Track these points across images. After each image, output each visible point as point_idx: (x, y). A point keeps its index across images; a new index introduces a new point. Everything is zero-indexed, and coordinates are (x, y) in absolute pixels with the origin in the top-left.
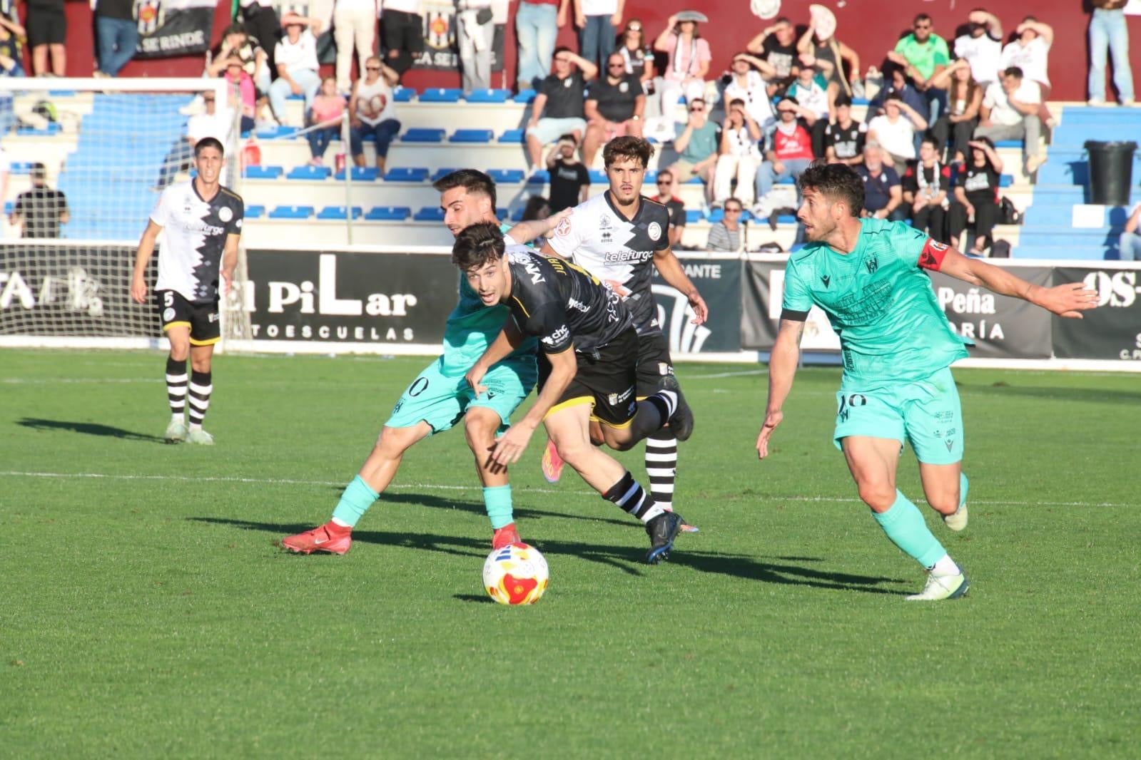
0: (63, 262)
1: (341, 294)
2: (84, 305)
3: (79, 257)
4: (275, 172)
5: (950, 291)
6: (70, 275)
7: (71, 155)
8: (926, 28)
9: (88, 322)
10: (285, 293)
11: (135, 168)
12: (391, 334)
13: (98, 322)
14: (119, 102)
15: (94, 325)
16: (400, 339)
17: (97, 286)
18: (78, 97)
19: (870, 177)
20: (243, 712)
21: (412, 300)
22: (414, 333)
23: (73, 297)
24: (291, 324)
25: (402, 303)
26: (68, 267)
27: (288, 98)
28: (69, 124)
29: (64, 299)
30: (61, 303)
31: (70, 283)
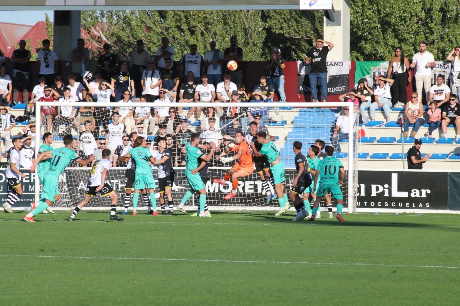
1: (400, 189)
4: (372, 140)
7: (290, 133)
10: (377, 189)
12: (421, 205)
16: (424, 207)
18: (293, 110)
21: (429, 191)
22: (430, 205)
24: (379, 201)
27: (377, 110)
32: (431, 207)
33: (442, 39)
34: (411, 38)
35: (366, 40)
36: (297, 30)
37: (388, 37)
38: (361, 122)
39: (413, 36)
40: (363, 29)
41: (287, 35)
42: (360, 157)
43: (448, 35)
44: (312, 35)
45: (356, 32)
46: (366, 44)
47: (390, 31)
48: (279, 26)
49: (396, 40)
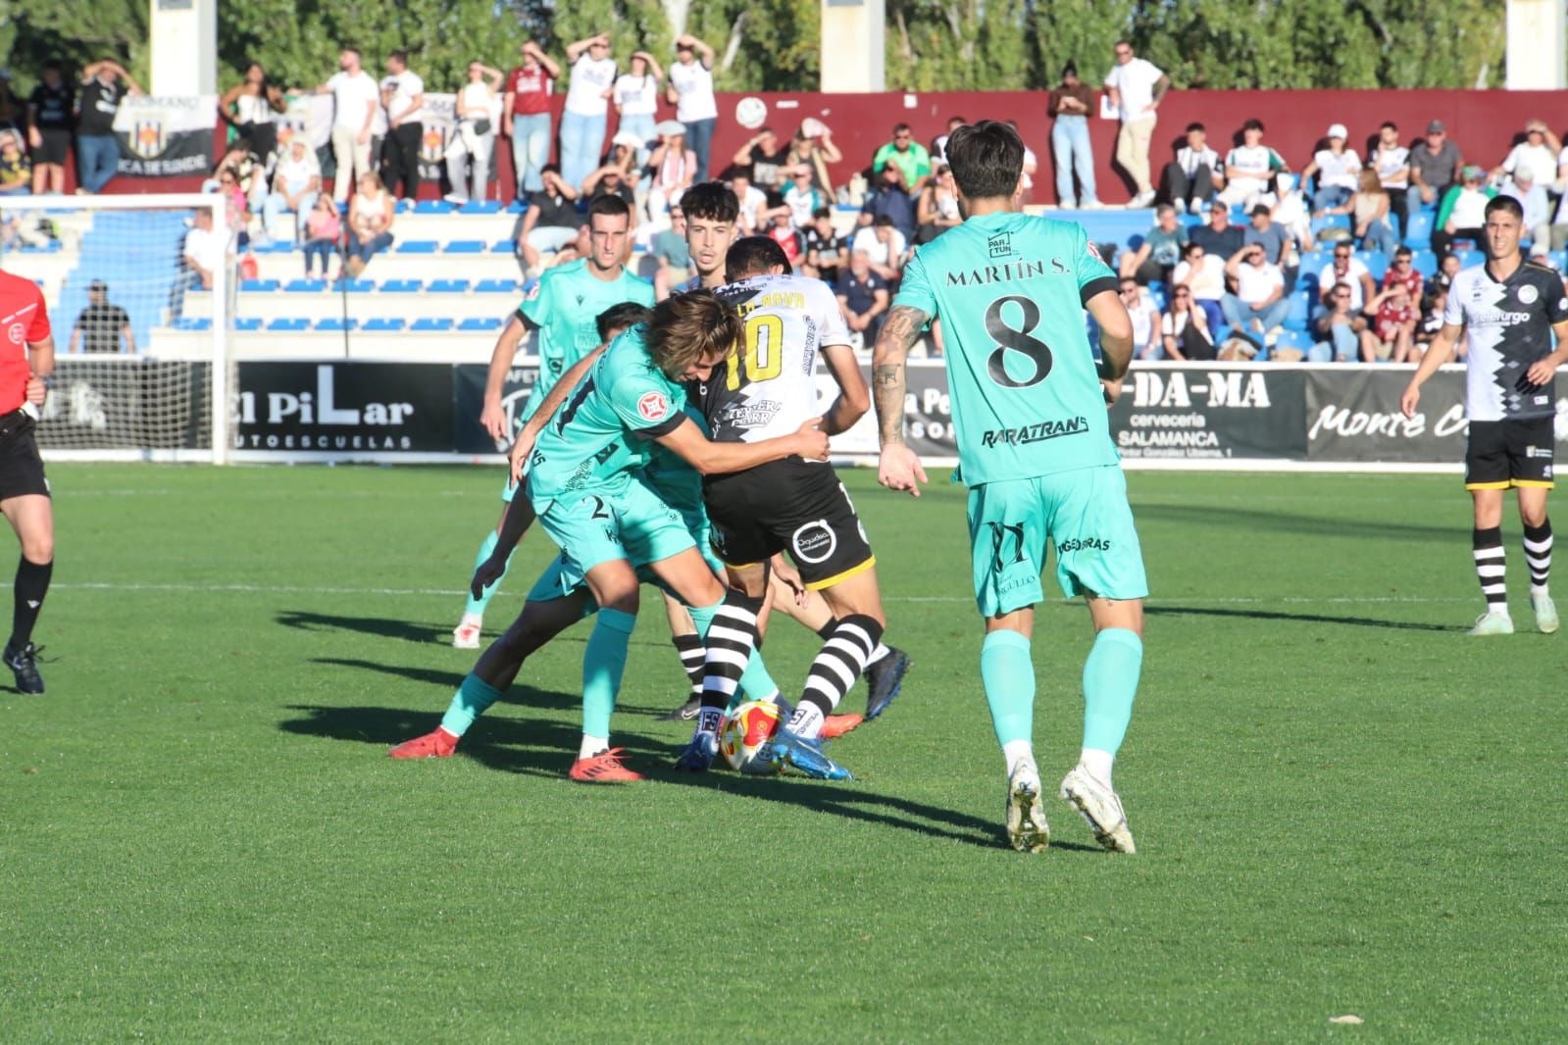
0: (64, 377)
1: (339, 404)
2: (88, 418)
3: (79, 371)
4: (271, 285)
5: (936, 392)
6: (73, 389)
7: (72, 272)
8: (906, 137)
9: (90, 435)
10: (284, 404)
11: (135, 283)
12: (389, 442)
13: (100, 435)
14: (119, 219)
15: (95, 438)
16: (397, 448)
17: (99, 399)
18: (79, 214)
19: (858, 282)
20: (255, 816)
21: (408, 409)
22: (412, 442)
23: (76, 412)
24: (289, 434)
25: (399, 411)
26: (69, 381)
27: (282, 212)
28: (69, 242)
29: (67, 412)
30: (63, 417)
31: (73, 397)
32: (415, 447)
33: (442, 40)
34: (367, 37)
35: (257, 41)
36: (92, 22)
37: (311, 34)
38: (243, 240)
39: (371, 33)
40: (252, 17)
41: (67, 34)
42: (240, 325)
43: (455, 31)
44: (128, 32)
45: (234, 26)
46: (258, 52)
47: (315, 20)
48: (47, 12)
49: (332, 45)
